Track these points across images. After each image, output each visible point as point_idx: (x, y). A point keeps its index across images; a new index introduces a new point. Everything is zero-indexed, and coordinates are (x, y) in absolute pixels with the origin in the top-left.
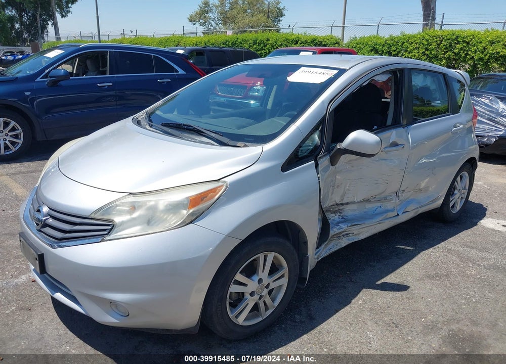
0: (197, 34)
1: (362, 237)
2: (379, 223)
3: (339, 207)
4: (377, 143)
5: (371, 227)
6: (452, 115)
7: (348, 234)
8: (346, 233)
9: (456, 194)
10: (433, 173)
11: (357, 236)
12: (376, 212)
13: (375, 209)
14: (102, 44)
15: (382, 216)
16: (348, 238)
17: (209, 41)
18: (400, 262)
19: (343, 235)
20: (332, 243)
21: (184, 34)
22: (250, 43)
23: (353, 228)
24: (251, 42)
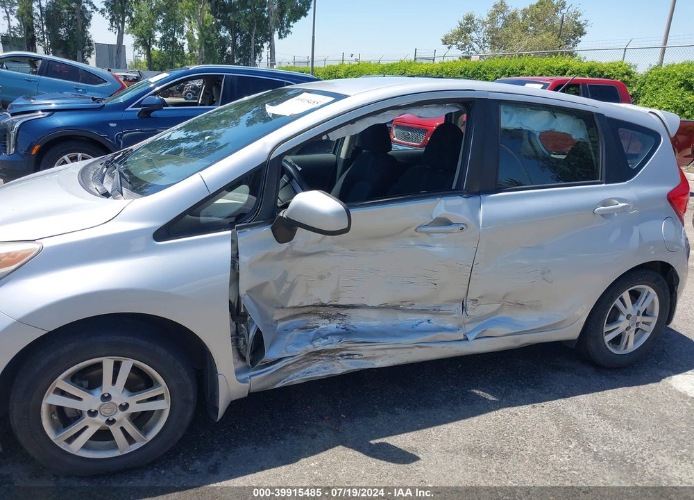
0: (434, 60)
1: (379, 364)
2: (417, 346)
3: (338, 310)
4: (338, 213)
5: (402, 351)
6: (604, 185)
7: (350, 355)
8: (349, 352)
9: (621, 321)
10: (544, 279)
11: (370, 361)
12: (417, 328)
13: (417, 322)
14: (276, 69)
15: (426, 335)
16: (349, 361)
17: (442, 69)
18: (449, 416)
19: (342, 356)
20: (316, 365)
21: (415, 59)
22: (497, 73)
23: (362, 347)
24: (498, 71)
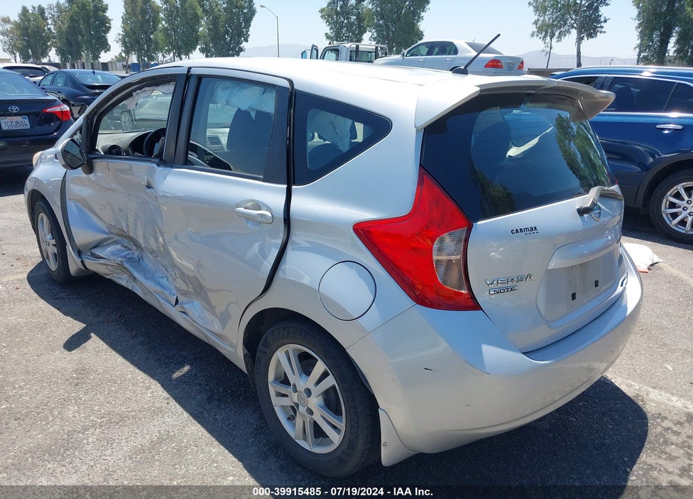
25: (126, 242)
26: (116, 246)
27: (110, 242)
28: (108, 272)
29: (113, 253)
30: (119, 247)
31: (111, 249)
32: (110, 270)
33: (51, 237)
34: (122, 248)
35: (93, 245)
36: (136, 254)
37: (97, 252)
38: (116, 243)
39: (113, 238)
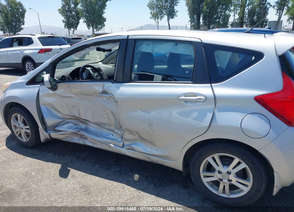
25: (74, 121)
26: (69, 124)
27: (63, 123)
28: (64, 137)
29: (68, 128)
30: (71, 124)
31: (66, 126)
32: (66, 137)
33: (24, 125)
34: (72, 125)
35: (55, 126)
36: (83, 126)
37: (58, 128)
38: (68, 123)
39: (65, 121)
